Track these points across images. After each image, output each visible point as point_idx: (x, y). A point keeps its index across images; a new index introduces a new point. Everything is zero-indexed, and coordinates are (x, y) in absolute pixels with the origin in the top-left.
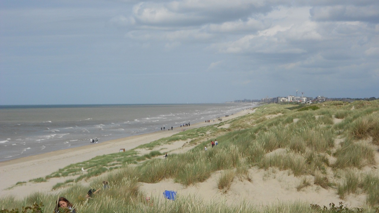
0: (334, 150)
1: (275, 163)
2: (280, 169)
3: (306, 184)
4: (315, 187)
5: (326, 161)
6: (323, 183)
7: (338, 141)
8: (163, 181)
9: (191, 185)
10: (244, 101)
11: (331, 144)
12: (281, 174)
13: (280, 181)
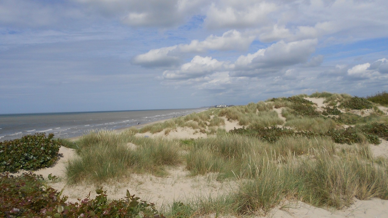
0: (210, 120)
1: (187, 125)
2: (188, 127)
3: (197, 132)
4: (200, 133)
5: (206, 124)
6: (203, 132)
7: (212, 117)
8: (146, 132)
9: (155, 133)
10: (204, 107)
11: (209, 118)
12: (188, 129)
13: (187, 131)
